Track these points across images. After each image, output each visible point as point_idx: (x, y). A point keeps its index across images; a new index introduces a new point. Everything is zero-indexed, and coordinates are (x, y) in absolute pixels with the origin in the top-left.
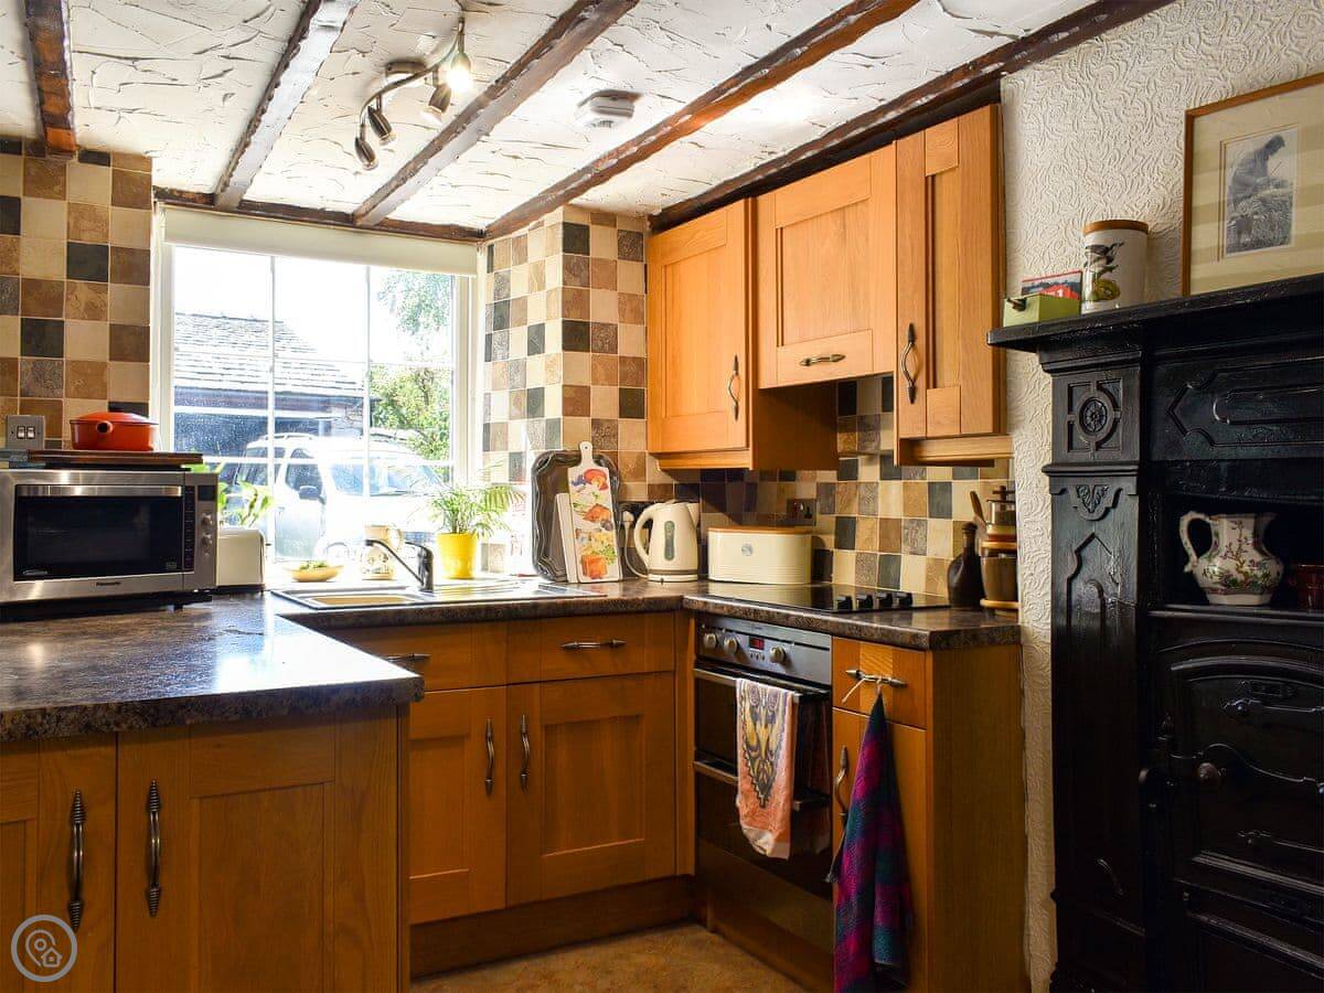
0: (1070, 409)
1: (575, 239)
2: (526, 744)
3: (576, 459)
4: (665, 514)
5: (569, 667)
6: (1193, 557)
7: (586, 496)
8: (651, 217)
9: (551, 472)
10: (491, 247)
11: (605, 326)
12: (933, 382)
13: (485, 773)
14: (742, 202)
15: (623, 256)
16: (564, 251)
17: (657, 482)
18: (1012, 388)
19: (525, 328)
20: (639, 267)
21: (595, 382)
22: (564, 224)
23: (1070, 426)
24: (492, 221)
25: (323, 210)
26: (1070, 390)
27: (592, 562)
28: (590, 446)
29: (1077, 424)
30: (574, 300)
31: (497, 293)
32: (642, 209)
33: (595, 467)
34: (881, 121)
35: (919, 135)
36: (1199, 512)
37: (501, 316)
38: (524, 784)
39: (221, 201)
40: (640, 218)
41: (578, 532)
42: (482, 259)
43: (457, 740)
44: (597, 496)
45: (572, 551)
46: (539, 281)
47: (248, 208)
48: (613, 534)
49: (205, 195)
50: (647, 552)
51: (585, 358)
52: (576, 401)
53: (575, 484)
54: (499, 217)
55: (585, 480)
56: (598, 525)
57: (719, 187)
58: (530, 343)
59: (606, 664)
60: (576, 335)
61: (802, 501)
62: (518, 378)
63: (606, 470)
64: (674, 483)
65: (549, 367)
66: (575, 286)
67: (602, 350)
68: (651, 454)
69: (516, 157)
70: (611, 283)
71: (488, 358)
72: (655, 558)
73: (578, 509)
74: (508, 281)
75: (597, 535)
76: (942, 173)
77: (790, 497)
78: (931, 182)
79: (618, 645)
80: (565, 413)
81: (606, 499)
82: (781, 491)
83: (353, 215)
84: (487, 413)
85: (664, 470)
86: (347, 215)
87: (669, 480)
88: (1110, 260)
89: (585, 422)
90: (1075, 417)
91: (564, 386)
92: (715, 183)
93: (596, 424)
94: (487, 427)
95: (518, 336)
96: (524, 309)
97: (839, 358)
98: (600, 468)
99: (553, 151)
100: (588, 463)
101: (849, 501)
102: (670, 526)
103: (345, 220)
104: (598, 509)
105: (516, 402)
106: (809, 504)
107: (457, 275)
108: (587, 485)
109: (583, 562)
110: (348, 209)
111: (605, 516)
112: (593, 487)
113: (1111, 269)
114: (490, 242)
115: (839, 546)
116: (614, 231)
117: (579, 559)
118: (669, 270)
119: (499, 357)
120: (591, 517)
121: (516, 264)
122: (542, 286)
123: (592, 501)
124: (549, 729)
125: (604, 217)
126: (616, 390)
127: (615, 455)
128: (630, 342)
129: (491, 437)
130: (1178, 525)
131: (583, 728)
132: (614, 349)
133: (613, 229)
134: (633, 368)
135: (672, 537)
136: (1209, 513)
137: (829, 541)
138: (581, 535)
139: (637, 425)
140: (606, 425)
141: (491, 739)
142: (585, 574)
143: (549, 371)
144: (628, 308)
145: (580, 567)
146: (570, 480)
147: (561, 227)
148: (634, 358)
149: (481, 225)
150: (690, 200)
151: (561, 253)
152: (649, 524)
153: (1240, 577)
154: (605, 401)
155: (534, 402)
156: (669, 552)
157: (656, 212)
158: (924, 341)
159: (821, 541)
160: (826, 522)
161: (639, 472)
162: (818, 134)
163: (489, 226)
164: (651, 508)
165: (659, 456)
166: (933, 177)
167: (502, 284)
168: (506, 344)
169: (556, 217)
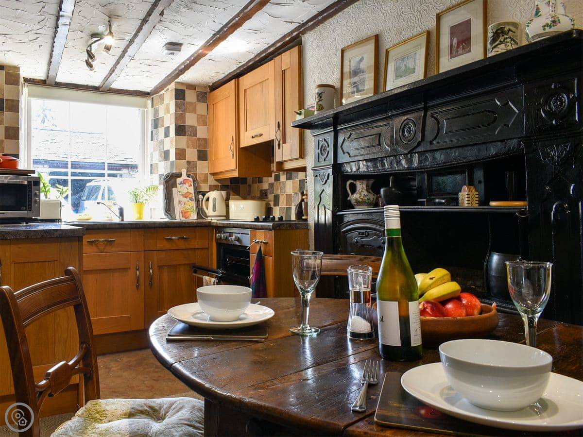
0: (318, 149)
1: (180, 94)
2: (151, 272)
3: (180, 175)
4: (213, 195)
5: (168, 246)
6: (350, 195)
7: (184, 189)
8: (209, 86)
9: (171, 179)
10: (153, 98)
11: (191, 126)
12: (284, 142)
13: (136, 281)
14: (234, 80)
15: (199, 101)
16: (175, 99)
17: (212, 184)
18: (306, 142)
19: (163, 128)
20: (205, 105)
21: (188, 147)
22: (175, 89)
23: (318, 154)
24: (151, 89)
25: (87, 85)
26: (318, 141)
27: (186, 213)
28: (186, 171)
29: (320, 153)
30: (179, 117)
31: (155, 115)
32: (205, 83)
33: (187, 178)
34: (269, 51)
35: (280, 56)
36: (352, 180)
37: (156, 124)
38: (151, 286)
39: (47, 82)
40: (205, 87)
41: (180, 202)
42: (149, 102)
43: (126, 269)
44: (188, 189)
45: (178, 209)
46: (167, 111)
47: (58, 85)
48: (194, 202)
49: (42, 80)
50: (207, 209)
51: (184, 139)
52: (181, 154)
53: (179, 184)
54: (153, 87)
55: (183, 183)
56: (188, 199)
57: (228, 75)
58: (165, 133)
59: (182, 245)
60: (181, 130)
61: (264, 190)
62: (161, 147)
63: (192, 180)
64: (219, 184)
65: (171, 142)
66: (180, 112)
67: (190, 136)
68: (210, 174)
69: (149, 65)
70: (194, 111)
71: (152, 140)
72: (210, 212)
73: (180, 193)
74: (158, 111)
75: (187, 203)
76: (287, 69)
77: (261, 189)
78: (284, 72)
79: (186, 238)
80: (176, 159)
81: (191, 190)
82: (258, 187)
83: (99, 87)
84: (152, 160)
85: (216, 180)
86: (97, 87)
87: (217, 183)
88: (321, 97)
89: (184, 162)
90: (319, 151)
91: (176, 149)
92: (227, 74)
93: (188, 163)
94: (151, 165)
95: (161, 131)
96: (163, 121)
97: (261, 135)
98: (189, 179)
99: (161, 63)
100: (184, 176)
101: (278, 189)
102: (215, 199)
103: (96, 89)
104: (188, 193)
105: (161, 155)
106: (266, 191)
107: (141, 109)
108: (184, 185)
109: (182, 213)
110: (97, 85)
111: (190, 196)
112: (186, 186)
113: (321, 100)
114: (152, 96)
115: (275, 206)
116: (196, 91)
117: (181, 211)
118: (215, 105)
119: (155, 139)
120: (185, 196)
121: (161, 104)
122: (168, 113)
123: (185, 191)
124: (160, 267)
125: (191, 86)
126: (196, 150)
127: (196, 174)
128: (202, 133)
129: (153, 168)
130: (346, 185)
131: (174, 267)
132: (195, 135)
133: (194, 91)
134: (203, 142)
135: (215, 203)
136: (355, 181)
137: (272, 204)
138: (181, 203)
139: (205, 163)
140: (192, 163)
141: (138, 269)
142: (183, 217)
143: (170, 144)
144: (201, 120)
145: (181, 214)
146: (177, 183)
147: (174, 90)
148: (203, 139)
149: (148, 90)
150: (220, 80)
151: (174, 100)
152: (208, 199)
153: (360, 200)
154: (192, 154)
155: (167, 154)
156: (214, 209)
157: (211, 84)
158: (281, 127)
159: (269, 204)
160: (271, 197)
161: (206, 180)
162: (252, 56)
163: (151, 91)
164: (209, 193)
165: (213, 174)
166: (284, 70)
167: (156, 112)
168: (157, 134)
169: (172, 86)
